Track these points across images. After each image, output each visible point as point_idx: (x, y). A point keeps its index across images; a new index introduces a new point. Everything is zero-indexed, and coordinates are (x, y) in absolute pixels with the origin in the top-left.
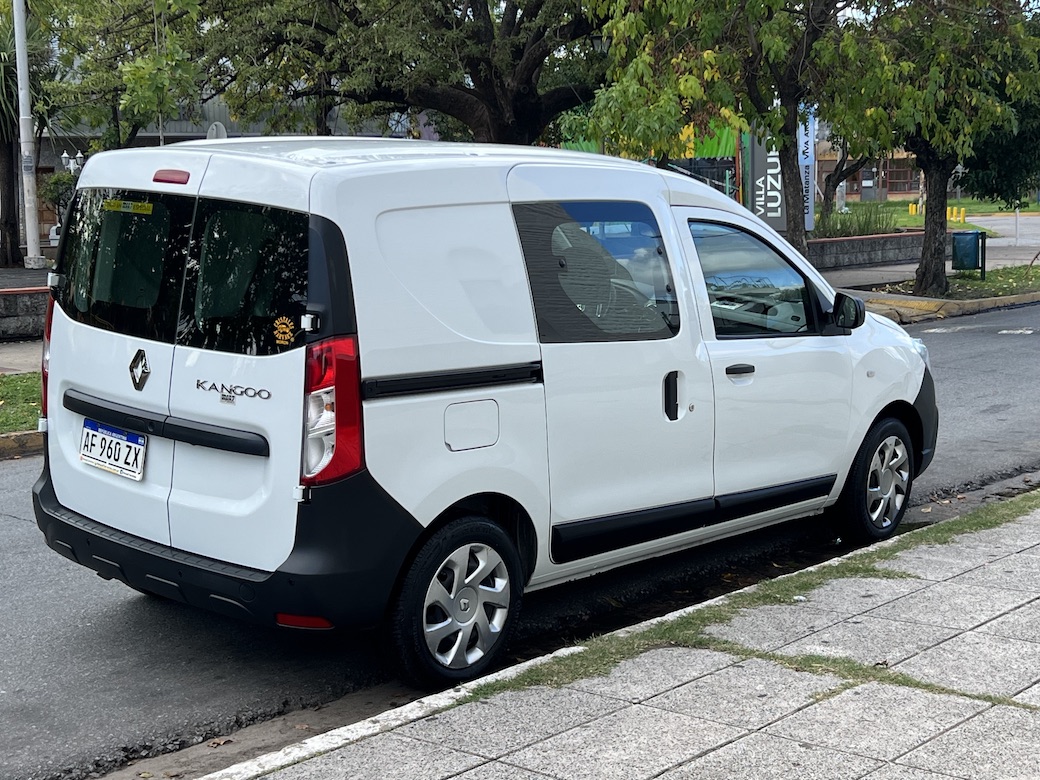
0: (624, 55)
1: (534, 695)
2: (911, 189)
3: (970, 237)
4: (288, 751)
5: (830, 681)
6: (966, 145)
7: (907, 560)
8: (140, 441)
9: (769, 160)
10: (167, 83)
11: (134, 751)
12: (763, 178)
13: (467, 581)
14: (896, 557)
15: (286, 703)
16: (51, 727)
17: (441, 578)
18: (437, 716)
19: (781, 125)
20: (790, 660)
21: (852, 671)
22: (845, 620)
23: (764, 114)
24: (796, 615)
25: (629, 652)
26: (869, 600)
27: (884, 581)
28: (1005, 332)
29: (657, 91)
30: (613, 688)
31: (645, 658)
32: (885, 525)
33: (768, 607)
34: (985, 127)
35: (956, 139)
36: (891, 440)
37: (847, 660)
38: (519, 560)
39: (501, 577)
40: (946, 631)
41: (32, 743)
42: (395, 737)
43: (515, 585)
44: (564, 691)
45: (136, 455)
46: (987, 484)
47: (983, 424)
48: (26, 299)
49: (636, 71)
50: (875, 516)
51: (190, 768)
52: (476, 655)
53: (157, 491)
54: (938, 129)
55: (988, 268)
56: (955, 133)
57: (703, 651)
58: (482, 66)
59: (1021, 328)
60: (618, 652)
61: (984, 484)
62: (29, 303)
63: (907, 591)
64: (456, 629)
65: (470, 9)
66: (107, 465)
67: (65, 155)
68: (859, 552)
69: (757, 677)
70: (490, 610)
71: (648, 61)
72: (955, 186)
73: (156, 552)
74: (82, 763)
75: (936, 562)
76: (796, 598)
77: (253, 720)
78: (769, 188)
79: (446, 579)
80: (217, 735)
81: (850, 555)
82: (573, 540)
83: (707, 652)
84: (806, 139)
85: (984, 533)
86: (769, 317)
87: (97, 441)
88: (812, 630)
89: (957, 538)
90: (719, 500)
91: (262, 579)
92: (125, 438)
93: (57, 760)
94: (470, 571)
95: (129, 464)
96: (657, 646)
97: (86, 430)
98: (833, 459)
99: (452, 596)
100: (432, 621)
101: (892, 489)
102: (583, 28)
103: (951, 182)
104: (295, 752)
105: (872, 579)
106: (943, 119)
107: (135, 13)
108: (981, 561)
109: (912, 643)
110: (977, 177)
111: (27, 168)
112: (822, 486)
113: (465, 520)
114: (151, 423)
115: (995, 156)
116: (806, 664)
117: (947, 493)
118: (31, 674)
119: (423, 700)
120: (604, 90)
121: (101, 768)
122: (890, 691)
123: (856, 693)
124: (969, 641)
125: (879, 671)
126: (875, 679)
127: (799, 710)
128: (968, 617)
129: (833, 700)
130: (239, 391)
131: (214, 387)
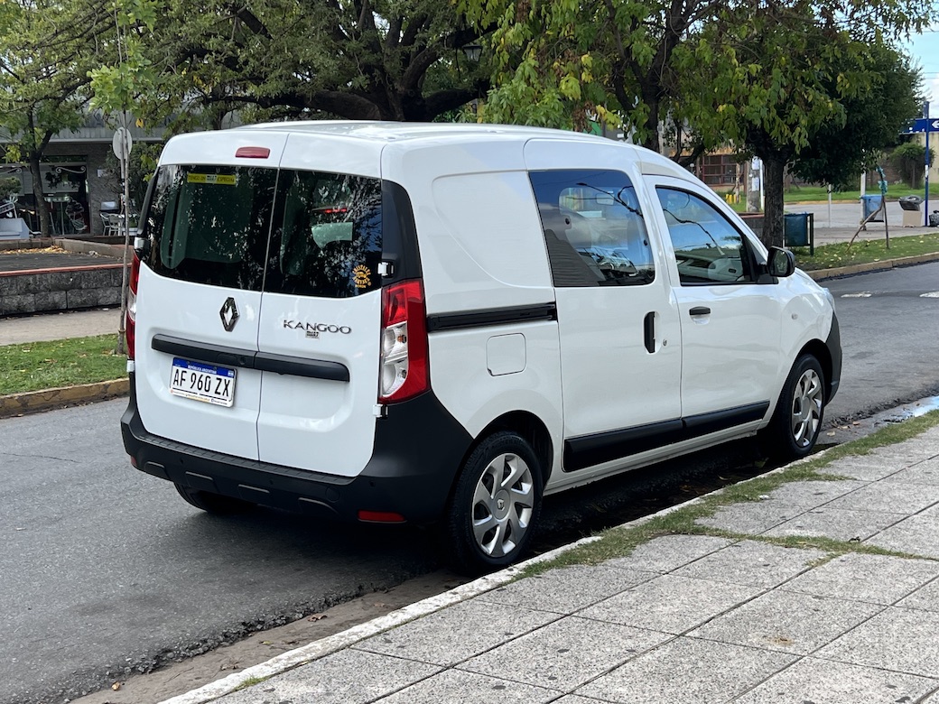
1: (578, 573)
3: (799, 218)
4: (394, 615)
5: (815, 554)
6: (802, 136)
7: (842, 466)
8: (230, 373)
10: (131, 87)
11: (251, 625)
13: (503, 485)
14: (830, 466)
15: (360, 588)
16: (176, 610)
17: (485, 481)
18: (504, 587)
19: (645, 122)
20: (778, 540)
21: (833, 547)
22: (809, 511)
24: (766, 509)
25: (641, 538)
26: (822, 497)
27: (827, 483)
28: (846, 296)
30: (640, 564)
31: (655, 542)
32: (805, 444)
33: (740, 504)
34: (818, 121)
35: (793, 131)
36: (809, 373)
37: (824, 538)
38: (540, 469)
39: (526, 482)
40: (895, 515)
41: (165, 621)
42: (478, 603)
43: (537, 489)
44: (600, 567)
45: (226, 386)
46: (874, 413)
47: (856, 367)
49: (523, 73)
50: (797, 437)
51: (301, 637)
52: (509, 547)
53: (246, 415)
54: (777, 123)
55: (815, 246)
56: (792, 127)
57: (701, 537)
59: (860, 292)
60: (631, 539)
63: (850, 490)
64: (494, 525)
66: (198, 395)
68: (796, 463)
69: (754, 554)
70: (519, 508)
72: (789, 172)
73: (246, 465)
74: (213, 634)
75: (865, 468)
76: (761, 496)
77: (338, 601)
79: (488, 481)
80: (313, 612)
81: (789, 466)
82: (583, 451)
83: (705, 537)
85: (894, 446)
87: (187, 376)
88: (785, 519)
89: (874, 450)
90: (686, 420)
91: (345, 483)
92: (215, 372)
93: (193, 633)
94: (505, 476)
95: (220, 393)
96: (661, 535)
97: (175, 368)
98: (768, 388)
99: (492, 497)
101: (810, 414)
103: (786, 168)
104: (399, 616)
105: (817, 482)
106: (781, 114)
108: (901, 466)
109: (872, 525)
110: (811, 164)
112: (759, 410)
113: (501, 433)
114: (243, 358)
115: (824, 146)
116: (791, 542)
117: (844, 421)
118: (138, 572)
119: (486, 577)
120: (495, 89)
121: (230, 639)
122: (868, 559)
123: (842, 561)
124: (917, 521)
125: (854, 545)
126: (853, 550)
127: (801, 574)
128: (909, 505)
129: (825, 566)
130: (322, 328)
131: (299, 325)
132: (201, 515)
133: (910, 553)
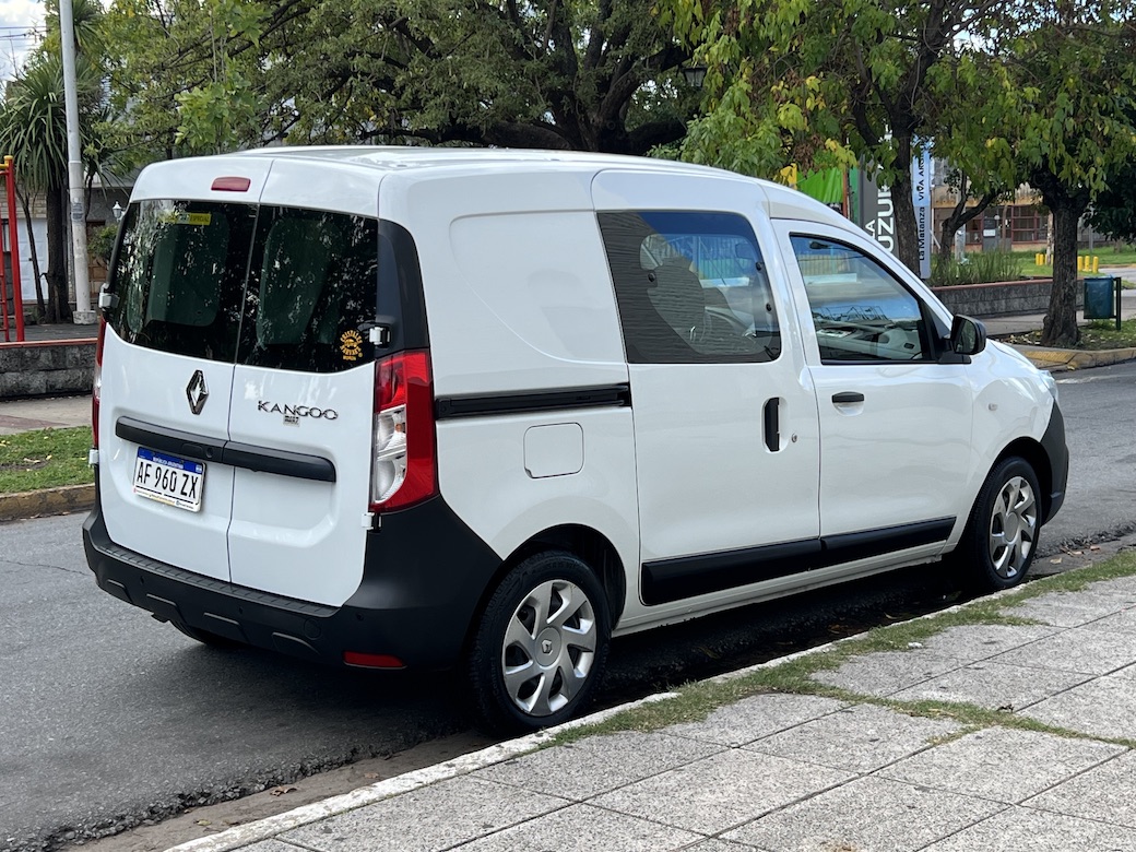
0: (721, 85)
1: (623, 739)
2: (1038, 238)
3: (1102, 283)
4: (356, 793)
5: (949, 726)
6: (1098, 179)
7: (1036, 607)
8: (198, 469)
9: (880, 202)
10: (226, 113)
11: (191, 798)
12: (873, 222)
13: (549, 621)
14: (1022, 604)
15: (354, 751)
16: (102, 774)
17: (521, 616)
18: (517, 759)
19: (893, 158)
20: (905, 705)
21: (973, 716)
22: (966, 667)
23: (874, 147)
24: (911, 662)
25: (727, 697)
26: (993, 647)
27: (1009, 628)
29: (755, 122)
30: (710, 733)
31: (745, 704)
32: (1009, 574)
33: (880, 654)
34: (1120, 158)
35: (1086, 171)
36: (1016, 481)
37: (968, 705)
38: (607, 602)
39: (587, 618)
40: (1078, 676)
41: (81, 790)
42: (472, 780)
43: (602, 627)
44: (656, 735)
45: (194, 484)
46: (1123, 535)
47: (1119, 474)
48: (76, 350)
49: (732, 100)
50: (998, 565)
51: (251, 816)
52: (560, 702)
53: (215, 522)
54: (1066, 162)
55: (1124, 317)
56: (1086, 166)
57: (808, 697)
58: (565, 100)
60: (714, 698)
61: (1120, 534)
62: (78, 356)
63: (1034, 638)
64: (536, 674)
65: (551, 42)
66: (162, 496)
67: (117, 206)
68: (981, 600)
69: (867, 722)
70: (575, 653)
71: (745, 89)
72: (1086, 225)
73: (215, 588)
74: (135, 809)
75: (1067, 609)
76: (911, 644)
77: (318, 768)
78: (880, 233)
79: (527, 617)
80: (280, 783)
81: (972, 602)
82: (665, 580)
83: (813, 698)
84: (921, 178)
85: (1120, 580)
86: (879, 344)
87: (151, 471)
88: (929, 676)
89: (1090, 585)
90: (826, 540)
91: (328, 614)
92: (181, 467)
93: (109, 806)
94: (553, 610)
95: (185, 494)
96: (758, 692)
97: (140, 460)
98: (953, 501)
99: (533, 637)
100: (512, 663)
101: (1018, 536)
102: (673, 58)
103: (1081, 221)
104: (365, 795)
105: (996, 626)
106: (1071, 151)
107: (192, 47)
108: (1116, 608)
109: (1041, 688)
110: (1111, 215)
111: (77, 216)
112: (939, 529)
113: (546, 554)
114: (210, 449)
115: (1130, 191)
116: (922, 709)
117: (1079, 544)
118: (81, 721)
119: (502, 744)
120: (697, 120)
121: (156, 815)
122: (1016, 735)
123: (978, 738)
124: (1102, 685)
125: (1003, 716)
126: (999, 722)
127: (914, 754)
128: (1102, 662)
129: (951, 744)
130: (303, 411)
131: (276, 408)
132: (197, 649)
133: (1074, 730)
